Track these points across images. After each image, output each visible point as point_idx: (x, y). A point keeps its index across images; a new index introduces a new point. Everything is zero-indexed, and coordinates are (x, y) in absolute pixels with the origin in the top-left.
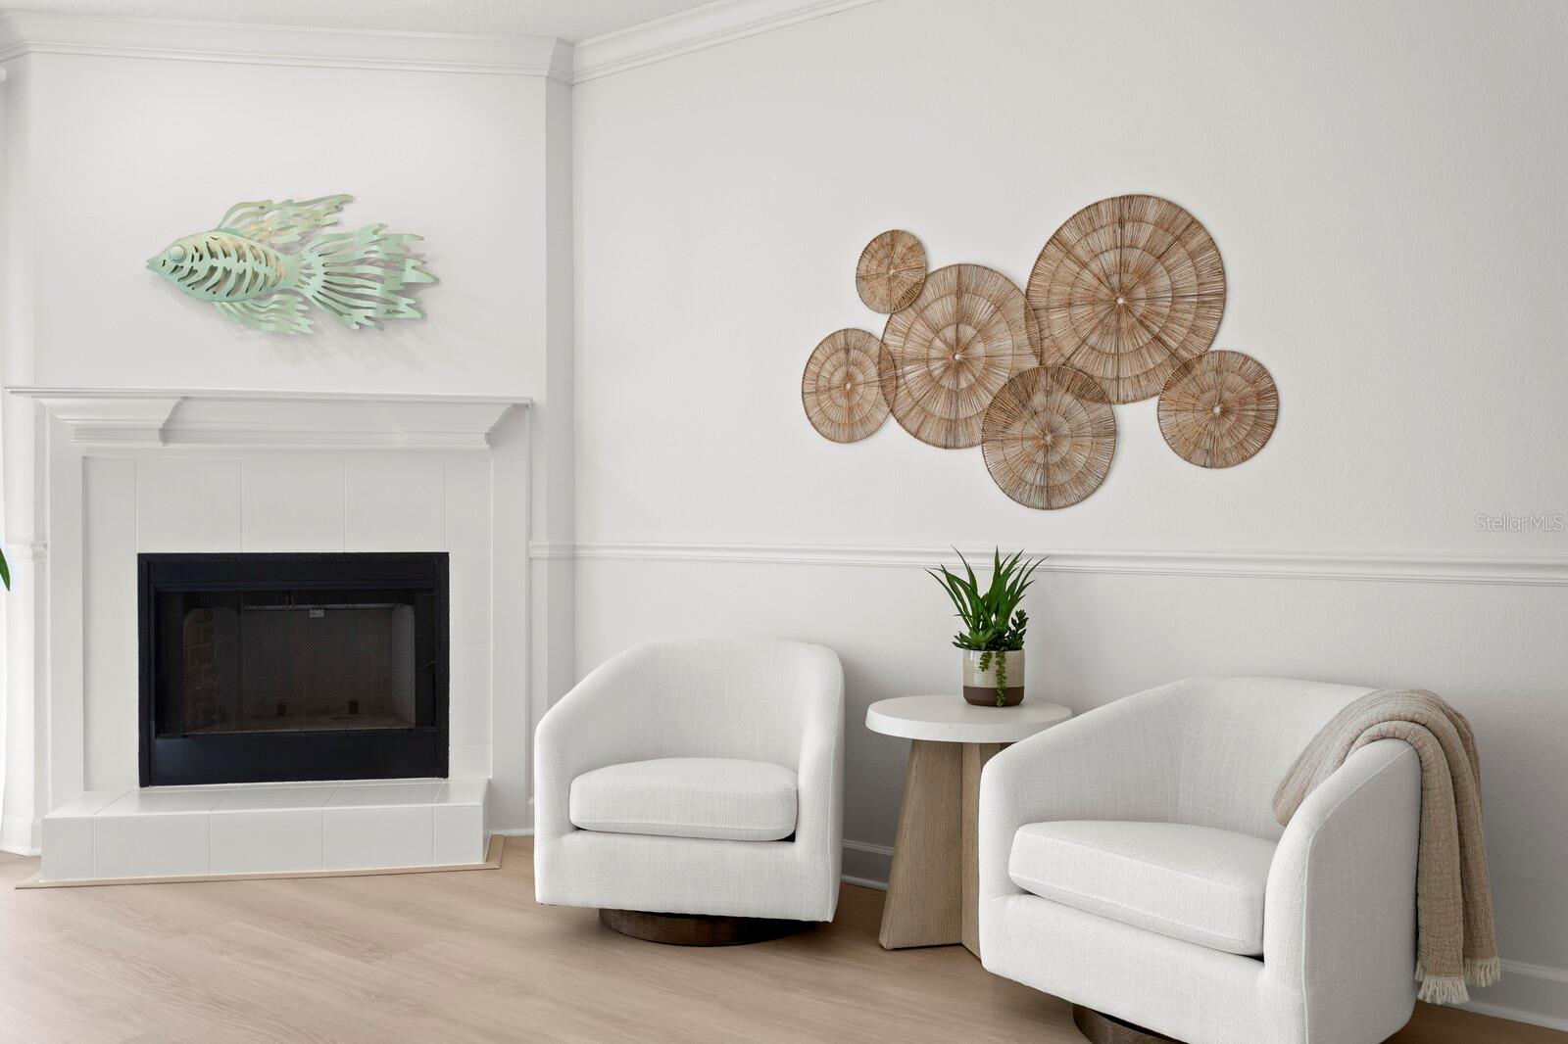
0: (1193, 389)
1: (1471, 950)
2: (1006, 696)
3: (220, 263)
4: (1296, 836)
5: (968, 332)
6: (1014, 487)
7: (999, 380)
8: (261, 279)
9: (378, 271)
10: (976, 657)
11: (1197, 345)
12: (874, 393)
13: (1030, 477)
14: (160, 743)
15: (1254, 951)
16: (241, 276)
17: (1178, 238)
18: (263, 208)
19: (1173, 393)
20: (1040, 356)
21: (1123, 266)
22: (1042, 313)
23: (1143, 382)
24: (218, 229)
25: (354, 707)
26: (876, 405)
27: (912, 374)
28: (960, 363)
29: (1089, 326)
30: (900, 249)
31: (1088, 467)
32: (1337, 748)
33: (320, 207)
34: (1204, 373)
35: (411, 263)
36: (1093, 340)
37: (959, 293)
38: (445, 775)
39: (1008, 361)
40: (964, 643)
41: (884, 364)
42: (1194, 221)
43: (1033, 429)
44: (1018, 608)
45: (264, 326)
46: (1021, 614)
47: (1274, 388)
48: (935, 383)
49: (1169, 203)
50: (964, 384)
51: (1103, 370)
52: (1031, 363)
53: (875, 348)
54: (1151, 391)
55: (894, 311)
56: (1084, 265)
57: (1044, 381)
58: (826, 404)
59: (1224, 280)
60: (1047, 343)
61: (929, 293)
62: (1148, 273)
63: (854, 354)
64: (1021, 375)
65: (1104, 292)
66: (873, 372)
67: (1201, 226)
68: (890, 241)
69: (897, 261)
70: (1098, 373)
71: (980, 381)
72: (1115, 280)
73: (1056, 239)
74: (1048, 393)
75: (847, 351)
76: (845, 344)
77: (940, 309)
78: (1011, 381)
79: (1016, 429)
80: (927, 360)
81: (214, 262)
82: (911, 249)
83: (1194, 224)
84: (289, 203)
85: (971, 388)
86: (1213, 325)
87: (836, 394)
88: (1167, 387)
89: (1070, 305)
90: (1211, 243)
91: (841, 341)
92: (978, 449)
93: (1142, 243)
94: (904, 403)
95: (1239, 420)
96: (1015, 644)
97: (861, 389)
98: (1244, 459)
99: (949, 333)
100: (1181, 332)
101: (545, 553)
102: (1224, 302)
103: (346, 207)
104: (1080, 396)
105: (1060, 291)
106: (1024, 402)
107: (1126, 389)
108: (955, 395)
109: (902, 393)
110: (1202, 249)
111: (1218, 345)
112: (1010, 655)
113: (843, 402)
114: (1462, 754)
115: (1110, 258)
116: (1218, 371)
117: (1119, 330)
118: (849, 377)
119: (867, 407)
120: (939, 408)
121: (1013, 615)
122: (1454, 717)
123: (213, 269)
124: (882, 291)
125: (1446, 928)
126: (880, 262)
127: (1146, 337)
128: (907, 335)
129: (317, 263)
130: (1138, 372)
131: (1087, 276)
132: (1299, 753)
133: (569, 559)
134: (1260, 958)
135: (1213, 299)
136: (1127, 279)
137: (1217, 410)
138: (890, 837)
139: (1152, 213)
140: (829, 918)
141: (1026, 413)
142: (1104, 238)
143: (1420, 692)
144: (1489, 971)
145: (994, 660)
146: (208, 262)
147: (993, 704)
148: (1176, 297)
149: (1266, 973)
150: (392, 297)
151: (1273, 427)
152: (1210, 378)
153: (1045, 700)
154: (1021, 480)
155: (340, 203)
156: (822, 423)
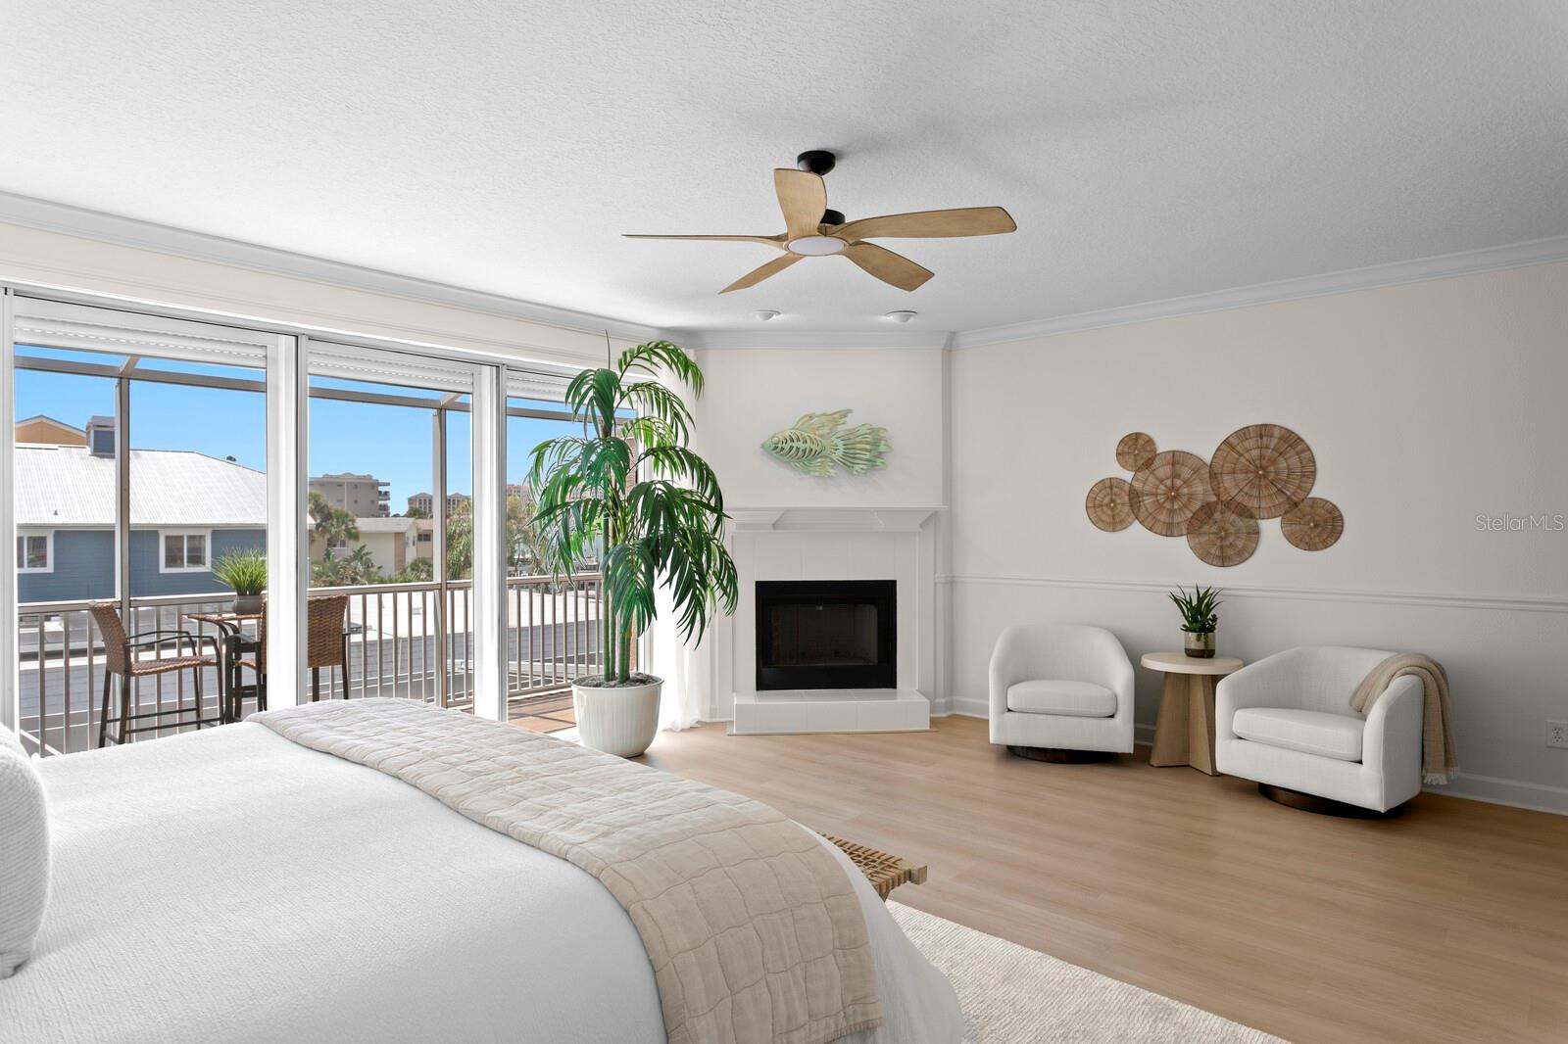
0: (1299, 514)
1: (1447, 763)
2: (1207, 653)
3: (795, 444)
4: (1376, 714)
5: (1178, 482)
6: (1204, 556)
7: (1196, 506)
8: (814, 451)
9: (868, 447)
10: (1193, 636)
11: (1301, 494)
12: (1127, 509)
13: (1213, 551)
14: (764, 670)
15: (1358, 759)
16: (804, 450)
17: (1290, 445)
18: (811, 417)
19: (1288, 515)
20: (1218, 495)
21: (1261, 457)
22: (1219, 476)
23: (1273, 510)
24: (793, 429)
25: (837, 653)
26: (1128, 514)
27: (1148, 501)
28: (1174, 497)
29: (1244, 483)
30: (1141, 442)
31: (1244, 548)
32: (1384, 679)
33: (837, 416)
34: (1305, 507)
35: (883, 443)
36: (1246, 489)
37: (1174, 464)
38: (895, 687)
39: (1201, 497)
40: (1188, 629)
41: (1132, 496)
42: (1299, 438)
43: (1214, 529)
44: (1212, 613)
45: (812, 473)
46: (1214, 616)
47: (1341, 516)
48: (1160, 506)
49: (1286, 429)
50: (1176, 507)
51: (1252, 504)
52: (1214, 499)
53: (1127, 488)
54: (1277, 514)
55: (1138, 470)
56: (1241, 455)
57: (1219, 506)
58: (1099, 513)
59: (1315, 466)
60: (1221, 490)
61: (1157, 462)
62: (1275, 460)
63: (1115, 490)
64: (1208, 504)
65: (1252, 468)
66: (1126, 498)
67: (1303, 441)
68: (1135, 438)
69: (1139, 447)
70: (1250, 505)
71: (1185, 506)
72: (1258, 462)
73: (1226, 442)
74: (1222, 513)
75: (1111, 488)
76: (1110, 485)
77: (1164, 471)
78: (1203, 506)
79: (1206, 528)
80: (1156, 495)
81: (793, 444)
82: (1147, 442)
83: (1299, 440)
84: (824, 415)
85: (1180, 509)
86: (1309, 486)
87: (1105, 508)
88: (1286, 512)
89: (1234, 473)
90: (1309, 449)
91: (1108, 483)
92: (1185, 537)
93: (1272, 446)
94: (1143, 513)
95: (1324, 529)
96: (1212, 629)
97: (1119, 507)
98: (1326, 547)
99: (1168, 482)
100: (1292, 488)
101: (942, 580)
102: (1315, 476)
103: (850, 415)
104: (1240, 515)
105: (1228, 466)
106: (1210, 516)
107: (1264, 513)
108: (1171, 511)
109: (1142, 509)
110: (1303, 451)
111: (1312, 495)
112: (1210, 634)
113: (1109, 512)
114: (1442, 681)
115: (1255, 453)
116: (1312, 507)
117: (1260, 485)
118: (1112, 501)
119: (1123, 515)
120: (1163, 517)
121: (1210, 616)
122: (1438, 665)
123: (792, 447)
124: (1131, 461)
125: (1437, 754)
126: (1129, 448)
127: (1275, 490)
128: (1145, 483)
129: (840, 443)
130: (1271, 505)
131: (1242, 460)
132: (1361, 681)
133: (951, 583)
134: (1361, 762)
135: (1309, 473)
136: (1264, 462)
137: (1312, 524)
138: (1155, 722)
139: (1277, 433)
140: (1132, 752)
141: (1211, 522)
142: (1251, 443)
143: (1420, 654)
144: (1456, 772)
145: (1203, 636)
146: (789, 444)
147: (1203, 657)
148: (1290, 471)
149: (1363, 768)
150: (873, 459)
151: (1341, 533)
152: (1308, 509)
153: (1223, 656)
154: (1209, 553)
155: (845, 414)
156: (1097, 521)
